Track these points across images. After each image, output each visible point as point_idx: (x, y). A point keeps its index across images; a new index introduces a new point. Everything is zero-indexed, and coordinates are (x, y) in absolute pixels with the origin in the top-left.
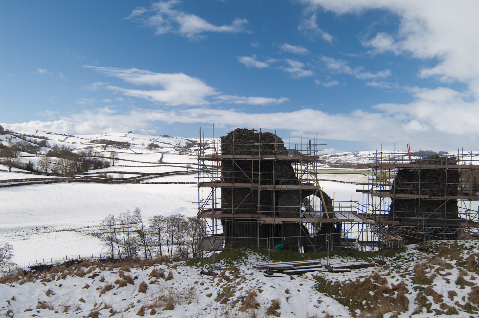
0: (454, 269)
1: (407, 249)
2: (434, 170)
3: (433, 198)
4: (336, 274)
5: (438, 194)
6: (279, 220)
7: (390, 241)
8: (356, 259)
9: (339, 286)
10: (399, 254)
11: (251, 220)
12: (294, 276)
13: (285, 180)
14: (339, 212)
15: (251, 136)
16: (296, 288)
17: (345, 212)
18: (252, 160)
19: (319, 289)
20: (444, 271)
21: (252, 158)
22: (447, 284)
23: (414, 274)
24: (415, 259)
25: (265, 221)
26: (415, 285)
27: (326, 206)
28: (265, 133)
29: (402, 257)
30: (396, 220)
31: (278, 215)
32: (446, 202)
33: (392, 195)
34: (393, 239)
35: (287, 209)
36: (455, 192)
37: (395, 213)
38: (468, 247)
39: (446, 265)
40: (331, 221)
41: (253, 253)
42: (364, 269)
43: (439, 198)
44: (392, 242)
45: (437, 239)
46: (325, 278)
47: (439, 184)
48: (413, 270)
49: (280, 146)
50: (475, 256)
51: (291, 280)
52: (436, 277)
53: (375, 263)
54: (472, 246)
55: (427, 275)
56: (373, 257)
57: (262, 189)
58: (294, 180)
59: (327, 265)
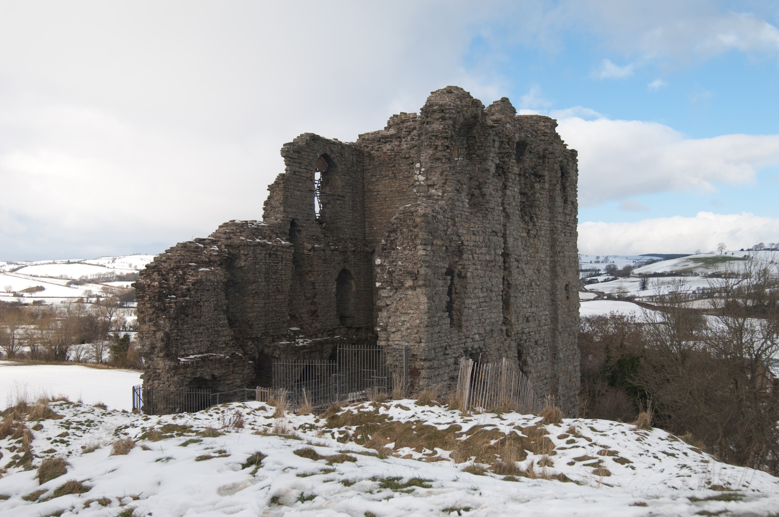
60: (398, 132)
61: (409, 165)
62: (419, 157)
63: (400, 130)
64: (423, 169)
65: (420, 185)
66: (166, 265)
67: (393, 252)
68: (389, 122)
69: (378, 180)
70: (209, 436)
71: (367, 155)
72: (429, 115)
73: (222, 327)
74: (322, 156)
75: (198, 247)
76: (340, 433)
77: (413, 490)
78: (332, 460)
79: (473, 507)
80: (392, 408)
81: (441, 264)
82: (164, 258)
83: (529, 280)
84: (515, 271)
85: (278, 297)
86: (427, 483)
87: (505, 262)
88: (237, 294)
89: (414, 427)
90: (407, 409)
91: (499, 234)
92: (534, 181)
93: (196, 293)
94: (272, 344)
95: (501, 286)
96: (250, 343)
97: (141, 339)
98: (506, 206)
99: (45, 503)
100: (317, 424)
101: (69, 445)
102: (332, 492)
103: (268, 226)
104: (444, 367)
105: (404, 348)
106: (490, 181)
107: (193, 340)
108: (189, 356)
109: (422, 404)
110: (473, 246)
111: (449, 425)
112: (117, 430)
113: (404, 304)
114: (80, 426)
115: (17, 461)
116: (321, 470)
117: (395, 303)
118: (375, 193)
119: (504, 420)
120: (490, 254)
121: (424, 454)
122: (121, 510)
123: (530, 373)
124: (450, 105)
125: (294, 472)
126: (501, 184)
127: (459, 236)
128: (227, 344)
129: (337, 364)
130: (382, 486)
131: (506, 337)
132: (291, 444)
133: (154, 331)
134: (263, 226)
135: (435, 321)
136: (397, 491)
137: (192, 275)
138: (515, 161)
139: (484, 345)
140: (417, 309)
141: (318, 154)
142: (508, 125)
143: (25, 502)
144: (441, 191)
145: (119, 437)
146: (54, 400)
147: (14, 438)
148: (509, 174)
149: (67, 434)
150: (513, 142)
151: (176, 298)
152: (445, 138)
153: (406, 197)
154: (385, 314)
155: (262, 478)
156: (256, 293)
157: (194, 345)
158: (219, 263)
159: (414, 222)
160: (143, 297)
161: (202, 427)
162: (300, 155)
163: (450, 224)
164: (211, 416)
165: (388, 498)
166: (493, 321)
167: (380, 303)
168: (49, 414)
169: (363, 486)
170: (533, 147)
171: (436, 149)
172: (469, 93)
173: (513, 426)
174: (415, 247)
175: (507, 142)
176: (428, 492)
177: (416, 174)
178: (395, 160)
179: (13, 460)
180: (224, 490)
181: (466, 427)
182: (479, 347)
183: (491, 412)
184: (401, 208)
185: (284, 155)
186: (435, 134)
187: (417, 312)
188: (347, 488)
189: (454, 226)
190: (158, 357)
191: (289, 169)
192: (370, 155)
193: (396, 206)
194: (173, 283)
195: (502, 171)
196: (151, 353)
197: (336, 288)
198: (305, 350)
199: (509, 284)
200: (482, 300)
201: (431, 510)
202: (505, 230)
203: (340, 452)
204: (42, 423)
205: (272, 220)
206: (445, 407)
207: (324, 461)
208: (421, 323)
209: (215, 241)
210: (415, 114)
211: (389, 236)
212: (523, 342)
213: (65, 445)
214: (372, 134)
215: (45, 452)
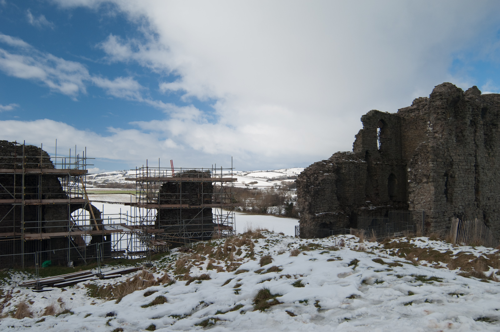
0: (207, 260)
1: (171, 252)
2: (193, 183)
3: (192, 207)
4: (108, 280)
5: (196, 204)
6: (46, 236)
7: (157, 246)
8: (126, 266)
9: (112, 288)
10: (165, 256)
11: (13, 238)
12: (65, 288)
13: (52, 195)
14: (108, 225)
15: (12, 149)
16: (68, 298)
17: (114, 224)
18: (14, 175)
19: (91, 295)
20: (199, 262)
21: (14, 171)
22: (201, 271)
23: (175, 268)
24: (178, 258)
25: (30, 237)
26: (177, 275)
27: (96, 218)
28: (28, 146)
29: (167, 259)
30: (161, 228)
31: (44, 231)
32: (203, 209)
33: (157, 206)
34: (159, 244)
35: (54, 224)
36: (210, 201)
37: (160, 222)
38: (219, 244)
39: (200, 258)
40: (101, 233)
41: (18, 272)
42: (133, 273)
43: (197, 207)
44: (158, 247)
45: (196, 242)
46: (97, 285)
47: (197, 195)
48: (175, 265)
49: (46, 160)
50: (222, 248)
51: (63, 292)
52: (193, 267)
53: (144, 267)
54: (222, 243)
55: (186, 266)
56: (142, 263)
57: (27, 204)
58: (62, 195)
59: (99, 273)
60: (418, 107)
61: (424, 122)
62: (429, 119)
63: (419, 106)
64: (431, 124)
65: (430, 132)
66: (309, 172)
67: (416, 165)
68: (413, 102)
69: (408, 131)
70: (332, 250)
71: (402, 119)
72: (434, 98)
73: (334, 200)
74: (380, 120)
75: (323, 164)
76: (390, 251)
77: (432, 283)
78: (391, 265)
79: (465, 293)
80: (416, 241)
81: (442, 171)
82: (309, 169)
83: (490, 178)
84: (481, 174)
85: (360, 187)
86: (440, 280)
87: (476, 169)
88: (341, 185)
89: (428, 251)
90: (424, 242)
91: (473, 156)
92: (492, 127)
93: (323, 185)
94: (357, 209)
95: (474, 182)
96: (347, 208)
97: (299, 205)
98: (476, 141)
99: (263, 274)
100: (379, 247)
101: (268, 250)
102: (392, 280)
103: (355, 154)
104: (443, 222)
105: (422, 212)
106: (467, 129)
107: (321, 206)
108: (319, 213)
109: (432, 240)
110: (459, 162)
111: (446, 251)
112: (288, 245)
113: (422, 191)
114: (273, 242)
115: (248, 255)
116: (386, 269)
117: (417, 190)
118: (407, 137)
119: (476, 250)
120: (468, 166)
121: (433, 264)
122: (296, 280)
123: (491, 226)
124: (445, 92)
125: (372, 269)
126: (473, 130)
127: (451, 157)
128: (336, 208)
129: (389, 219)
130: (416, 279)
131: (476, 207)
132: (371, 256)
133: (304, 201)
134: (353, 154)
135: (438, 199)
136: (424, 282)
137: (321, 177)
138: (481, 118)
139: (465, 211)
140: (429, 193)
141: (378, 120)
142: (477, 100)
143: (255, 273)
144: (441, 135)
145: (289, 248)
146: (262, 230)
147: (247, 245)
148: (478, 125)
149: (268, 245)
150: (480, 108)
151: (314, 187)
152: (443, 108)
153: (422, 138)
154: (413, 195)
155: (358, 271)
156: (350, 185)
157: (322, 208)
158: (333, 171)
159: (427, 150)
160: (299, 187)
161: (326, 245)
162: (370, 120)
163: (446, 151)
164: (330, 240)
165: (420, 285)
166: (469, 199)
167: (410, 190)
168: (261, 236)
169: (407, 278)
170: (491, 110)
171: (438, 114)
172: (455, 85)
173: (481, 253)
174: (428, 163)
175: (476, 109)
176: (440, 284)
177: (427, 127)
178: (416, 120)
179: (246, 255)
180: (340, 275)
181: (455, 252)
182: (462, 213)
183: (469, 245)
184: (420, 144)
185: (362, 121)
186: (437, 107)
187: (429, 194)
188: (399, 279)
189: (448, 152)
190: (306, 213)
191: (364, 127)
192: (404, 119)
193: (417, 143)
194: (312, 180)
195: (474, 123)
196: (303, 211)
197: (388, 182)
198: (373, 212)
199: (478, 180)
200: (463, 189)
201: (443, 293)
202: (476, 153)
203: (394, 261)
204: (258, 240)
205: (357, 151)
206: (444, 242)
207: (387, 265)
208: (431, 200)
209: (331, 161)
210: (427, 97)
211: (414, 158)
212: (486, 210)
213: (267, 250)
214: (405, 108)
215: (259, 252)
